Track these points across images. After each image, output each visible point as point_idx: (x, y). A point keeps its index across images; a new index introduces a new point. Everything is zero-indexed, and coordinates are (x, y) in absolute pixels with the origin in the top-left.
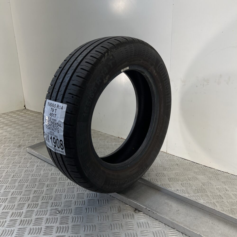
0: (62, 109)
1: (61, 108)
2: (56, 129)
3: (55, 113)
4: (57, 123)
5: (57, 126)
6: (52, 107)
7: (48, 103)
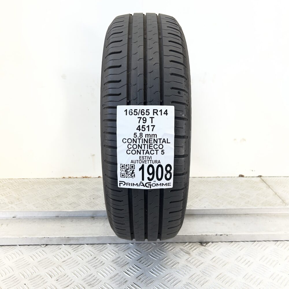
0: (167, 114)
1: (164, 113)
2: (158, 149)
3: (150, 124)
4: (160, 139)
5: (158, 144)
6: (140, 116)
7: (126, 110)
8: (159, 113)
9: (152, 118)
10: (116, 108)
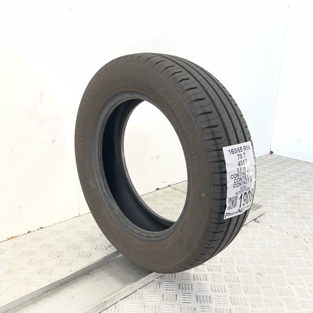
2: (249, 178)
3: (244, 159)
4: (250, 170)
6: (238, 153)
7: (229, 151)
8: (246, 148)
9: (244, 153)
10: (222, 149)
